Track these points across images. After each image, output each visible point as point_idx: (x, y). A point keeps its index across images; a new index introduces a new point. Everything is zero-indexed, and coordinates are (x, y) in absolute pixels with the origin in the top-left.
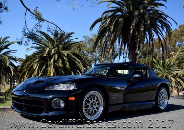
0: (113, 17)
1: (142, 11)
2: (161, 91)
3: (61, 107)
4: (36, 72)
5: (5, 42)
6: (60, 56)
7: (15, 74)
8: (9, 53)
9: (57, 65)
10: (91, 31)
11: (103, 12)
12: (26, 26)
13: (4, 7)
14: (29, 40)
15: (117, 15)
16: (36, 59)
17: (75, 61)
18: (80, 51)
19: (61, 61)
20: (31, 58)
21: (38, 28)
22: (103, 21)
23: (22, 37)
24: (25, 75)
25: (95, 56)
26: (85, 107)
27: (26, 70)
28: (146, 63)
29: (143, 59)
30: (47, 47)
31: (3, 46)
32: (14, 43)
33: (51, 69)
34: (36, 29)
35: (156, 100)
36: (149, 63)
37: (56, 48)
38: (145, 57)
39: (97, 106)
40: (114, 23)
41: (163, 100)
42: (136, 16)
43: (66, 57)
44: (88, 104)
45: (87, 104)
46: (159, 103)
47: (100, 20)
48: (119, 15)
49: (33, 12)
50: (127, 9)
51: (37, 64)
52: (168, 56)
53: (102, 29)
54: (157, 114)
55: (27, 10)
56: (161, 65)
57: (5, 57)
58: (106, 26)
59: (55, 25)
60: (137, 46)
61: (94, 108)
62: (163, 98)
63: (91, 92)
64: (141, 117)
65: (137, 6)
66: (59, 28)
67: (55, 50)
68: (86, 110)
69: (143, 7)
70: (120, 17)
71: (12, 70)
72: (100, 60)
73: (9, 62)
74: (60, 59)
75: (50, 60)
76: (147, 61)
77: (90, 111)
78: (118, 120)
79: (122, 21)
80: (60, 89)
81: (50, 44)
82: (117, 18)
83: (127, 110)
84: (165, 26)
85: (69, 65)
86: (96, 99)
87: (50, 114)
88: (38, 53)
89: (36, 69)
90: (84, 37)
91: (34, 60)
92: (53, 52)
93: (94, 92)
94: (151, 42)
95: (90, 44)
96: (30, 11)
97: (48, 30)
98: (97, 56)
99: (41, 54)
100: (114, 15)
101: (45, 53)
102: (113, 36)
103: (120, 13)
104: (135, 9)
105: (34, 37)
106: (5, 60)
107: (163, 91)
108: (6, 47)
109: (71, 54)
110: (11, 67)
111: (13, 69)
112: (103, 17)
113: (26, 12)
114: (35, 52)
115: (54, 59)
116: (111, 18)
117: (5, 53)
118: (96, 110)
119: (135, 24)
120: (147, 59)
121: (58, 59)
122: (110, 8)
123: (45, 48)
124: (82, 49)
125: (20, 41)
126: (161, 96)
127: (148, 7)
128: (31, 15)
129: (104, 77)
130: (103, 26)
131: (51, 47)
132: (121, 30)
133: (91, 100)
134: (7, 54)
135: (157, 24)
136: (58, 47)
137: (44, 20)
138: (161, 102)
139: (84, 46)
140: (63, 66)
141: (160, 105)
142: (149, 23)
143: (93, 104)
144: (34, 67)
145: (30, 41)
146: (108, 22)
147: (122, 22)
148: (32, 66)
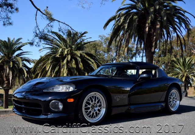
0: (127, 14)
1: (158, 7)
2: (172, 92)
3: (60, 109)
4: (49, 74)
5: (18, 44)
6: (73, 57)
7: (28, 76)
8: (22, 55)
9: (70, 65)
10: (105, 29)
11: (117, 10)
12: (37, 26)
13: (15, 8)
14: (40, 41)
15: (132, 12)
16: (48, 60)
17: (88, 61)
18: (96, 51)
19: (74, 62)
20: (44, 59)
21: (49, 28)
22: (117, 19)
23: (33, 38)
24: (38, 76)
25: (112, 56)
26: (86, 109)
27: (38, 72)
28: (166, 62)
29: (163, 58)
30: (60, 47)
31: (16, 47)
32: (26, 44)
33: (64, 70)
34: (48, 30)
35: (166, 101)
36: (169, 62)
37: (69, 48)
38: (165, 56)
39: (98, 108)
40: (128, 21)
41: (174, 101)
42: (152, 13)
43: (79, 57)
44: (89, 106)
45: (87, 106)
46: (170, 104)
47: (114, 18)
48: (134, 12)
49: (44, 12)
50: (142, 6)
51: (49, 66)
52: (189, 55)
53: (116, 27)
54: (167, 116)
55: (37, 11)
56: (182, 64)
57: (18, 58)
58: (120, 24)
59: (67, 25)
60: (154, 44)
61: (95, 110)
62: (174, 99)
63: (92, 94)
64: (148, 119)
65: (152, 3)
66: (71, 28)
67: (68, 51)
68: (86, 112)
69: (159, 3)
70: (135, 14)
71: (25, 72)
72: (117, 60)
73: (22, 63)
74: (73, 60)
75: (63, 61)
76: (167, 60)
77: (91, 114)
78: (122, 123)
79: (136, 18)
80: (60, 90)
81: (63, 45)
82: (131, 16)
83: (133, 111)
84: (183, 22)
85: (82, 66)
86: (97, 101)
87: (50, 116)
88: (50, 54)
89: (49, 70)
90: (100, 36)
91: (47, 61)
92: (66, 53)
93: (95, 94)
94: (169, 39)
95: (106, 44)
96: (41, 12)
97: (59, 30)
98: (114, 56)
99: (54, 55)
100: (129, 12)
101: (58, 54)
102: (127, 35)
103: (134, 11)
104: (151, 5)
105: (46, 37)
106: (18, 62)
107: (174, 91)
108: (19, 49)
109: (84, 54)
110: (24, 69)
111: (26, 70)
112: (117, 15)
113: (37, 12)
114: (48, 53)
115: (67, 59)
116: (125, 15)
117: (19, 54)
118: (98, 112)
119: (150, 21)
120: (167, 58)
121: (71, 60)
122: (124, 5)
123: (58, 48)
124: (98, 49)
125: (32, 42)
126: (171, 97)
127: (165, 3)
128: (41, 15)
129: (109, 77)
130: (117, 24)
131: (64, 47)
132: (135, 28)
133: (92, 101)
134: (20, 56)
135: (174, 20)
136: (71, 47)
137: (55, 20)
138: (171, 103)
139: (100, 46)
140: (76, 66)
141: (170, 106)
142: (166, 19)
143: (94, 106)
144: (47, 68)
145: (42, 42)
146: (122, 20)
147: (137, 20)
148: (45, 67)
